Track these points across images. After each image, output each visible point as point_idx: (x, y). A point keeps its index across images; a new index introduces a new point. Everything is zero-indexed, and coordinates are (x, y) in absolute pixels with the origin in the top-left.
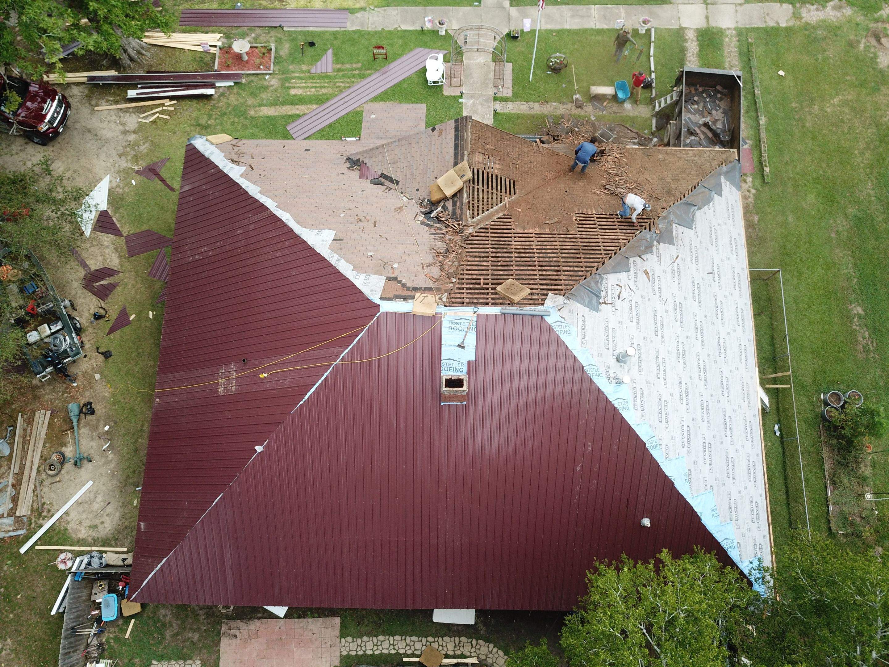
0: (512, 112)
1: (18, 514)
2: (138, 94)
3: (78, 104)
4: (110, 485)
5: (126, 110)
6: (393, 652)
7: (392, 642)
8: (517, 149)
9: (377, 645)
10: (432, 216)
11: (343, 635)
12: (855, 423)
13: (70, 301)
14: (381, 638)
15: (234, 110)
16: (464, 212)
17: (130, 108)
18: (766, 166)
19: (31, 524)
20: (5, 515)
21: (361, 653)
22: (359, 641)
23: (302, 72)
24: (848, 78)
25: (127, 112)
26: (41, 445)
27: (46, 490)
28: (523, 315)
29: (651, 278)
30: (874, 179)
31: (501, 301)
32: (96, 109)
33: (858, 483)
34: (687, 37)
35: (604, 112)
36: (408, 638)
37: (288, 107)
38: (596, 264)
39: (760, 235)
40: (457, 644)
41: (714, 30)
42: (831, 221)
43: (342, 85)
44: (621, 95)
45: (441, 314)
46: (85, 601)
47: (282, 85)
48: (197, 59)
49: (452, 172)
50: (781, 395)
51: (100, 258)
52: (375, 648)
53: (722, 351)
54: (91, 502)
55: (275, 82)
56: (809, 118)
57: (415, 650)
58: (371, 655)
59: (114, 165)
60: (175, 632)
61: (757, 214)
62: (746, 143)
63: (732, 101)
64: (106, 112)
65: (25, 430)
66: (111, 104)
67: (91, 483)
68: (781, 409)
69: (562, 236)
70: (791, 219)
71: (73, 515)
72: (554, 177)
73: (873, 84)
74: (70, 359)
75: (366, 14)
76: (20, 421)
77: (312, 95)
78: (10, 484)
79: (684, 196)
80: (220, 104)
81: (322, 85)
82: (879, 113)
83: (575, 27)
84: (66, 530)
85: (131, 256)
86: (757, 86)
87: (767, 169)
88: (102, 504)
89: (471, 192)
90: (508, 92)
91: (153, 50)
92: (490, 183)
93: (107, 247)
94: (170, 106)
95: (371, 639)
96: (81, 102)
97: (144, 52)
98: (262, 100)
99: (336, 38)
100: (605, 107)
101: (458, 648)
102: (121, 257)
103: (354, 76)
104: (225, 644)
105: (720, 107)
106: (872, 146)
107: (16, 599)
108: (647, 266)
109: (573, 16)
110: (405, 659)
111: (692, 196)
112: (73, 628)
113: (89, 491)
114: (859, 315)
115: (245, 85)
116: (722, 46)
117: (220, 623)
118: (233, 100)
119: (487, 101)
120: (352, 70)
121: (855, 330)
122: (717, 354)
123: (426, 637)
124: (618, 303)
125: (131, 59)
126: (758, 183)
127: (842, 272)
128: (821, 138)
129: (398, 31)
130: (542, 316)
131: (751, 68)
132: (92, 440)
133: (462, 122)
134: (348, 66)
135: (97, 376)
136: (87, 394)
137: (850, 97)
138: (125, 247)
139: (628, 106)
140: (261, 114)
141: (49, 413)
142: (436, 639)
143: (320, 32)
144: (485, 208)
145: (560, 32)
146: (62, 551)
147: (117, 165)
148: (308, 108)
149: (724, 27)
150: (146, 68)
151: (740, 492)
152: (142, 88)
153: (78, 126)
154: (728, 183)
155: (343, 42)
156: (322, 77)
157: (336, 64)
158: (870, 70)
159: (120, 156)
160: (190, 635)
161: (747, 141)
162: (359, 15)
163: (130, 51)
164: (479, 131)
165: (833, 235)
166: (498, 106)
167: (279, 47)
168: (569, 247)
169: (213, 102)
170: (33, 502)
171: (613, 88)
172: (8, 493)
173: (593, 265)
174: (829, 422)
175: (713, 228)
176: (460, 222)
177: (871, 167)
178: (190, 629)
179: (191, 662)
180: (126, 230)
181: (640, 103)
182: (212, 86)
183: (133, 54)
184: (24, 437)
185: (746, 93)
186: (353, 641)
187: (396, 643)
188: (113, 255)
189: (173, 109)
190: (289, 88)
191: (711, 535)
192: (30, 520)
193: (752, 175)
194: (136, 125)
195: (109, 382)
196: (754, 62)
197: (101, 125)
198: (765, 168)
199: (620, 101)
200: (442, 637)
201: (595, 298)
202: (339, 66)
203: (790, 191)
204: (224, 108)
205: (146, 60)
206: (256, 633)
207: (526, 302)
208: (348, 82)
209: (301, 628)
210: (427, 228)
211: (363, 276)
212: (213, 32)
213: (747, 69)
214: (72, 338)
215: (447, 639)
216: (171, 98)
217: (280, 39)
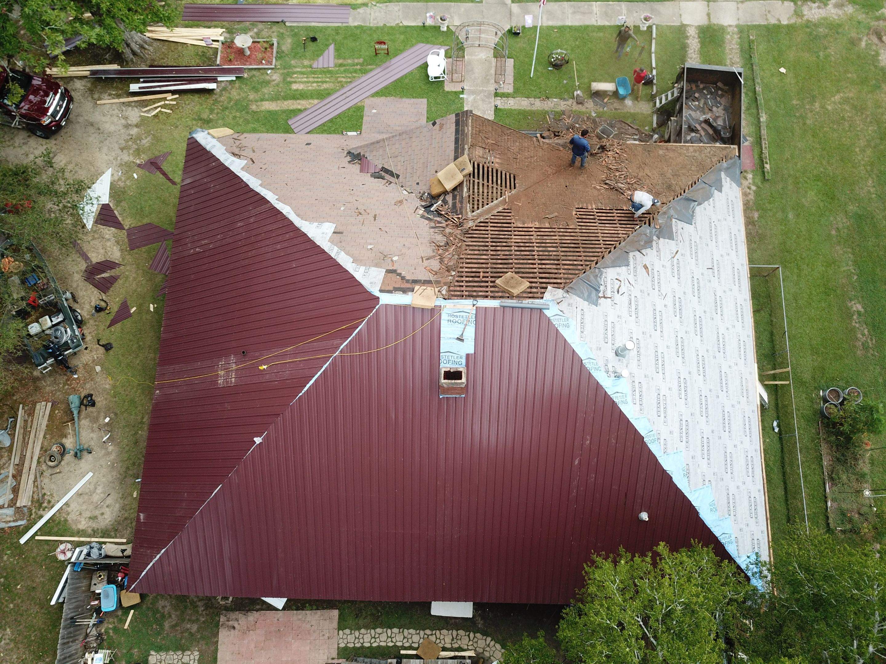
0: (513, 108)
1: (18, 505)
2: (140, 88)
3: (81, 97)
4: (109, 476)
5: (129, 104)
6: (391, 644)
7: (389, 635)
8: (517, 144)
9: (374, 638)
10: (432, 209)
11: (341, 627)
12: (854, 419)
13: (71, 293)
14: (379, 630)
15: (236, 104)
16: (464, 205)
17: (132, 102)
18: (767, 163)
19: (31, 515)
20: (6, 506)
21: (359, 645)
22: (357, 633)
23: (304, 67)
24: (850, 75)
25: (129, 106)
26: (41, 436)
27: (46, 481)
28: (522, 308)
29: (650, 273)
30: (874, 176)
31: (500, 294)
32: (98, 102)
33: (857, 479)
34: (689, 34)
35: (605, 109)
36: (405, 630)
37: (290, 102)
38: (595, 258)
39: (760, 232)
40: (455, 637)
41: (715, 28)
42: (832, 219)
43: (344, 80)
44: (622, 91)
45: (440, 306)
46: (84, 592)
47: (284, 79)
48: (200, 53)
49: (452, 165)
50: (780, 391)
51: (102, 251)
52: (373, 640)
53: (721, 346)
54: (91, 493)
55: (276, 77)
56: (809, 115)
57: (413, 643)
58: (368, 648)
59: (116, 159)
60: (174, 622)
61: (758, 210)
62: (747, 140)
63: (733, 97)
64: (108, 106)
65: (26, 421)
66: (113, 98)
67: (91, 474)
68: (780, 405)
69: (562, 230)
70: (791, 216)
71: (74, 506)
72: (554, 172)
73: (874, 82)
74: (71, 350)
75: (368, 10)
76: (21, 412)
77: (314, 90)
78: (11, 475)
79: (684, 192)
80: (222, 99)
81: (324, 80)
82: (880, 110)
83: (577, 23)
84: (66, 520)
85: (132, 249)
86: (758, 83)
87: (767, 166)
88: (102, 495)
89: (471, 185)
90: (509, 88)
91: (156, 44)
92: (490, 177)
93: (109, 240)
94: (172, 100)
95: (369, 631)
96: (83, 96)
97: (147, 47)
98: (264, 95)
99: (337, 34)
100: (606, 103)
101: (455, 641)
102: (122, 250)
103: (355, 72)
104: (224, 636)
105: (721, 104)
106: (873, 144)
107: (17, 589)
108: (647, 260)
109: (574, 13)
110: (403, 652)
111: (692, 191)
112: (72, 618)
113: (89, 482)
114: (859, 313)
115: (246, 79)
116: (724, 43)
117: (218, 614)
118: (235, 94)
119: (488, 97)
120: (354, 65)
121: (855, 326)
122: (716, 350)
123: (424, 630)
124: (617, 297)
125: (134, 53)
126: (758, 180)
127: (842, 269)
128: (821, 135)
129: (400, 27)
130: (541, 309)
131: (752, 65)
132: (93, 431)
133: (463, 116)
134: (349, 61)
135: (98, 368)
136: (88, 386)
137: (851, 95)
138: (126, 240)
139: (629, 102)
140: (263, 108)
141: (50, 404)
142: (434, 632)
143: (322, 27)
144: (485, 202)
145: (562, 29)
146: (62, 542)
147: (119, 158)
148: (310, 103)
149: (726, 24)
150: (148, 63)
151: (738, 487)
152: (144, 82)
153: (81, 119)
154: (728, 179)
155: (345, 38)
156: (324, 72)
157: (338, 59)
158: (872, 67)
159: (122, 149)
160: (189, 626)
161: (748, 138)
162: (361, 10)
163: (133, 45)
164: (480, 125)
165: (833, 232)
166: (499, 102)
167: (281, 42)
168: (569, 241)
169: (214, 97)
170: (33, 493)
171: (614, 84)
172: (9, 484)
173: (592, 259)
174: (828, 418)
175: (713, 224)
176: (460, 216)
177: (872, 164)
178: (189, 620)
179: (189, 653)
180: (127, 223)
181: (641, 100)
182: (214, 80)
183: (136, 48)
184: (25, 428)
185: (747, 90)
186: (351, 634)
187: (393, 635)
188: (115, 248)
189: (175, 103)
190: (291, 83)
191: (709, 530)
192: (30, 510)
193: (753, 171)
194: (139, 119)
195: (110, 374)
196: (756, 59)
197: (104, 119)
198: (765, 165)
199: (621, 97)
200: (440, 630)
201: (594, 292)
202: (340, 61)
203: (790, 187)
204: (226, 102)
205: (148, 54)
206: (255, 625)
207: (525, 295)
208: (349, 78)
209: (299, 620)
210: (427, 222)
211: (362, 269)
212: (216, 27)
213: (749, 66)
214: (73, 331)
215: (444, 632)
216: (174, 92)
217: (282, 34)
